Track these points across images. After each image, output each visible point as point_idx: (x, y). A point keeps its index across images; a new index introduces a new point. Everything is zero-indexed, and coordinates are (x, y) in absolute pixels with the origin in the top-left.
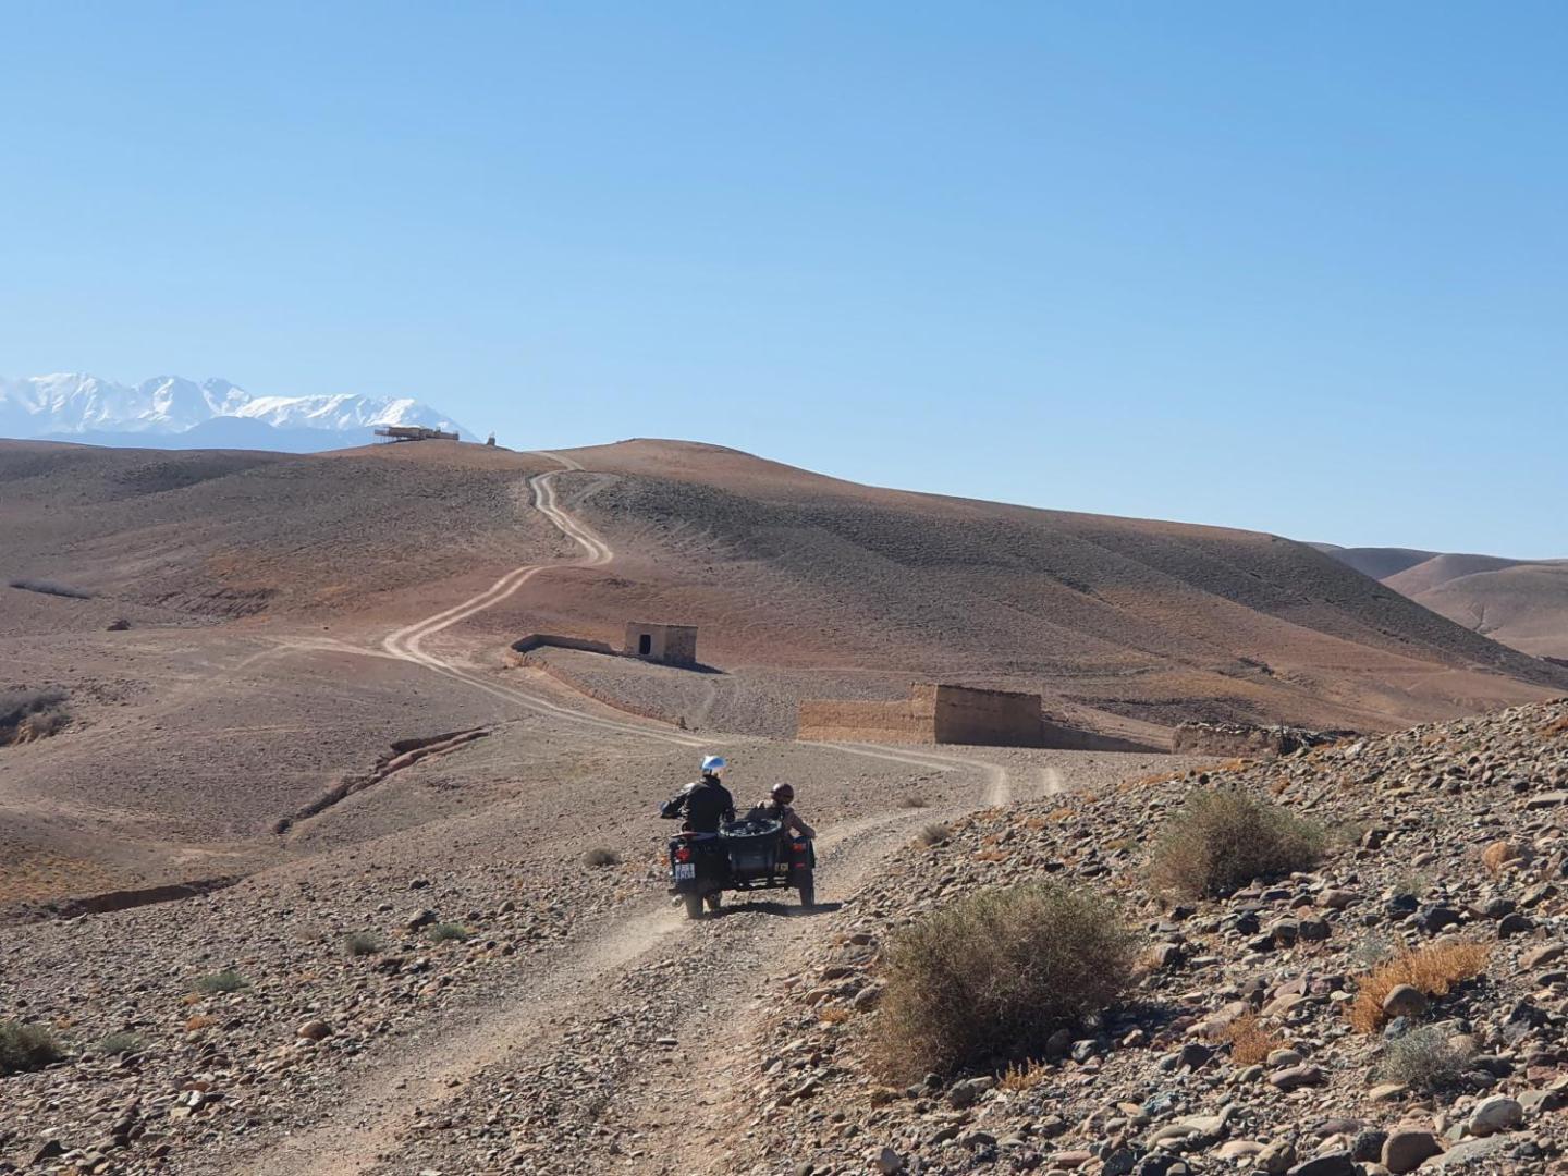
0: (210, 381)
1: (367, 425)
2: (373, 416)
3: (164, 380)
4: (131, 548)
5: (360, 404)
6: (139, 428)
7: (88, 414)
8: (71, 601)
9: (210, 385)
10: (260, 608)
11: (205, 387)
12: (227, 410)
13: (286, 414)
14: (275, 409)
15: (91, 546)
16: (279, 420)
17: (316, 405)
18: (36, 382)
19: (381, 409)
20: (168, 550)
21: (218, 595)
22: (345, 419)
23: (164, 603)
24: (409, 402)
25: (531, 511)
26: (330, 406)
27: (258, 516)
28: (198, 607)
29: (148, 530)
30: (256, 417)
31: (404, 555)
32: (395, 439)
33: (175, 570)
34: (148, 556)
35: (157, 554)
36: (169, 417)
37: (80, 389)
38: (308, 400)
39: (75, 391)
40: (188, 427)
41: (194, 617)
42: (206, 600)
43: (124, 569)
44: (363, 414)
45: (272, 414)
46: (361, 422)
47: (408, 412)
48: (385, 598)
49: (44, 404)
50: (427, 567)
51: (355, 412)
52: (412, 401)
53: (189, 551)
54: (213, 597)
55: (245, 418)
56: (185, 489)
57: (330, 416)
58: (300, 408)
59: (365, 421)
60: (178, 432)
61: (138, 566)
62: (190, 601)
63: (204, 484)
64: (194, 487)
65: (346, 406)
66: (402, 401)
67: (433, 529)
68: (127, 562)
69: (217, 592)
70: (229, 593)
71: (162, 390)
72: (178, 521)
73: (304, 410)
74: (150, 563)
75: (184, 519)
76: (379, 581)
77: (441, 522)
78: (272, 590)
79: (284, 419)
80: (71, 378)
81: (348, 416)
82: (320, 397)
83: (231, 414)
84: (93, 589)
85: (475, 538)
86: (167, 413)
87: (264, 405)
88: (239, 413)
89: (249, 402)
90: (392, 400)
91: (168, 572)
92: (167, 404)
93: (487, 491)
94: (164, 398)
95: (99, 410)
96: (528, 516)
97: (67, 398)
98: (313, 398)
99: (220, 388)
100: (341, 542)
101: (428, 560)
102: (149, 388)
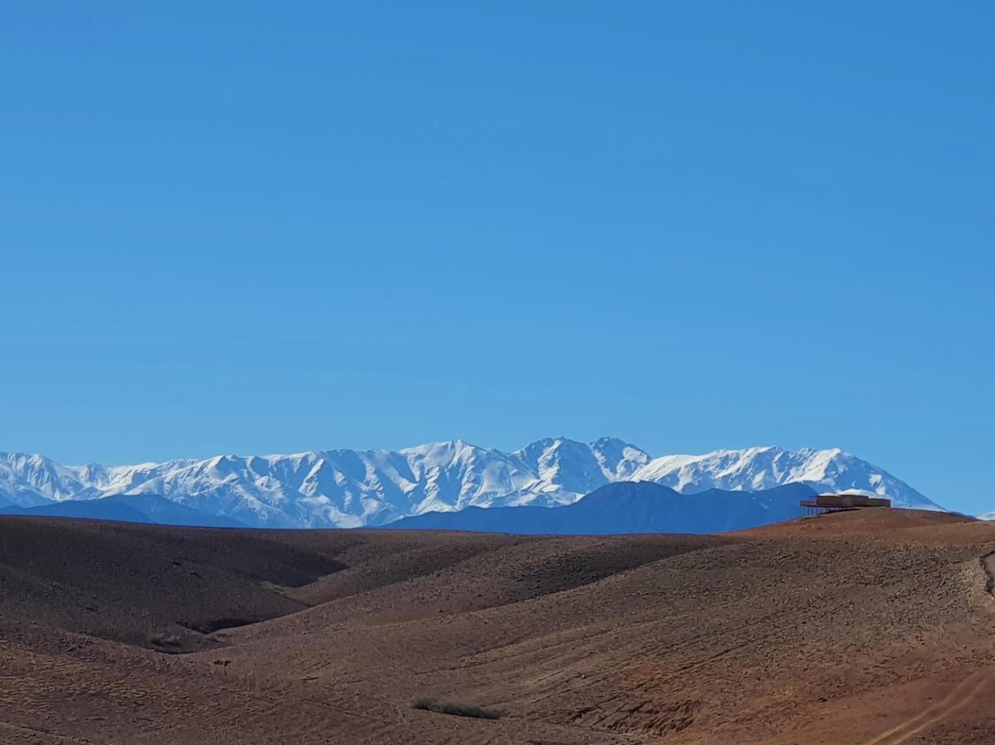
0: (601, 441)
1: (785, 483)
2: (792, 472)
3: (550, 442)
4: (537, 659)
5: (777, 458)
6: (524, 500)
7: (466, 487)
8: (480, 722)
9: (601, 446)
10: (686, 723)
11: (596, 447)
12: (623, 474)
13: (691, 474)
14: (679, 470)
15: (493, 657)
16: (683, 482)
17: (724, 462)
18: (406, 455)
19: (801, 464)
20: (577, 659)
21: (637, 709)
22: (759, 478)
23: (578, 721)
24: (834, 453)
25: (987, 599)
26: (741, 463)
27: (674, 614)
28: (616, 724)
29: (553, 636)
30: (656, 481)
31: (845, 657)
32: (824, 510)
33: (587, 681)
34: (557, 666)
35: (565, 664)
36: (555, 487)
37: (455, 460)
38: (714, 458)
39: (451, 462)
40: (579, 497)
41: (613, 735)
42: (624, 715)
43: (530, 683)
44: (779, 471)
45: (674, 476)
46: (778, 481)
47: (832, 466)
48: (827, 711)
49: (417, 479)
50: (871, 670)
51: (771, 469)
52: (837, 451)
53: (600, 659)
54: (632, 711)
55: (642, 482)
56: (591, 586)
57: (742, 476)
58: (706, 467)
59: (783, 479)
60: (567, 503)
61: (547, 678)
62: (606, 717)
63: (611, 579)
64: (602, 583)
65: (760, 462)
66: (825, 452)
67: (876, 623)
68: (533, 674)
69: (637, 705)
70: (650, 707)
71: (548, 453)
72: (586, 624)
73: (711, 468)
74: (559, 675)
75: (593, 621)
76: (818, 689)
77: (884, 615)
78: (697, 702)
79: (689, 480)
80: (446, 447)
81: (763, 473)
82: (730, 452)
83: (626, 479)
84: (498, 707)
85: (925, 634)
86: (554, 481)
87: (664, 466)
88: (636, 478)
89: (647, 463)
90: (813, 451)
91: (579, 684)
92: (555, 469)
93: (936, 574)
94: (550, 464)
95: (477, 481)
96: (985, 605)
97: (441, 470)
98: (722, 453)
99: (613, 449)
100: (771, 643)
101: (873, 663)
102: (533, 452)
